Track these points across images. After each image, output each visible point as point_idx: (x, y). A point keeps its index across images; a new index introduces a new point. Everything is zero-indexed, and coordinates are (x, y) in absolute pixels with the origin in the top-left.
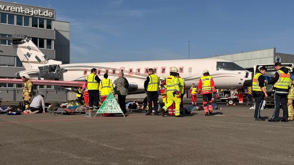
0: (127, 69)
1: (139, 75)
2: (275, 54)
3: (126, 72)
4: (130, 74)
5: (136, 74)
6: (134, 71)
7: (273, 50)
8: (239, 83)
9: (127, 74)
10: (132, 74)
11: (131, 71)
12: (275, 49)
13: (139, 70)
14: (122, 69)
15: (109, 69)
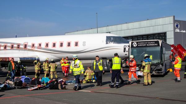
0: (30, 44)
1: (41, 48)
2: (175, 21)
3: (29, 46)
4: (32, 49)
5: (38, 48)
6: (36, 45)
7: (172, 18)
8: (125, 55)
9: (30, 48)
10: (35, 48)
11: (33, 45)
12: (174, 17)
13: (40, 45)
14: (25, 44)
15: (14, 44)
